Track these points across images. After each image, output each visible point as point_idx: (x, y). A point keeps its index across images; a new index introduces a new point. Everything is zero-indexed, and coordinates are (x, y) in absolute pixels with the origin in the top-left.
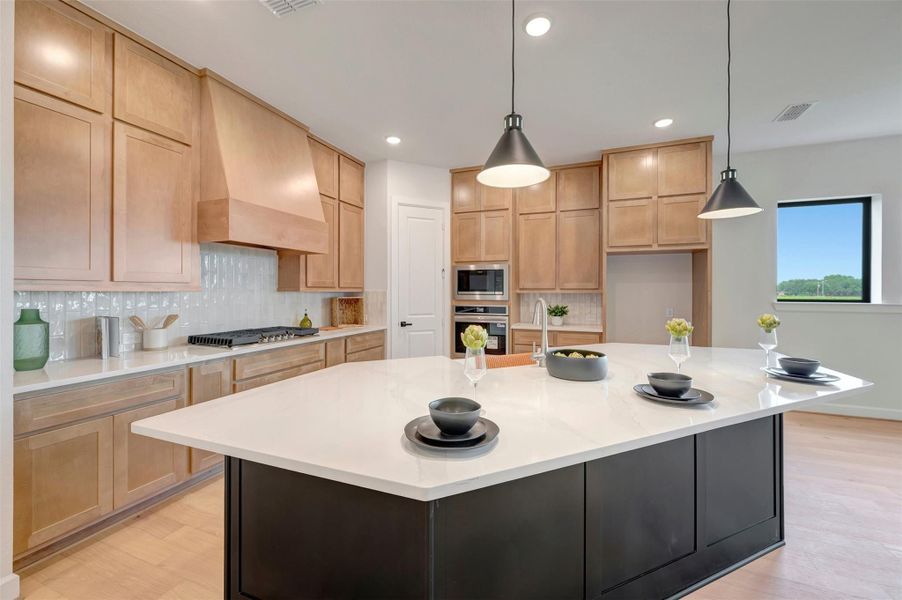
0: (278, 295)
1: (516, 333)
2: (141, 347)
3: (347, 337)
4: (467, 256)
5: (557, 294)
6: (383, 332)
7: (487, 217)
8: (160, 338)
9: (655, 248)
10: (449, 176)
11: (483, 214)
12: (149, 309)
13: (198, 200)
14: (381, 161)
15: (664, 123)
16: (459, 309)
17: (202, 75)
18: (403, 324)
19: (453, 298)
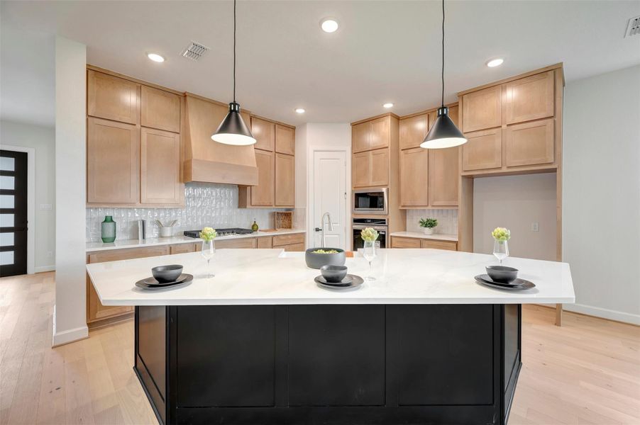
0: (239, 210)
1: (393, 239)
2: (161, 236)
3: (274, 236)
4: (362, 183)
5: (429, 210)
6: (304, 234)
7: (374, 154)
8: (168, 232)
9: (504, 170)
10: (349, 128)
11: (371, 152)
12: (164, 217)
13: (184, 160)
14: (303, 124)
15: (495, 63)
16: (356, 221)
17: (185, 95)
18: (317, 230)
19: (352, 213)
